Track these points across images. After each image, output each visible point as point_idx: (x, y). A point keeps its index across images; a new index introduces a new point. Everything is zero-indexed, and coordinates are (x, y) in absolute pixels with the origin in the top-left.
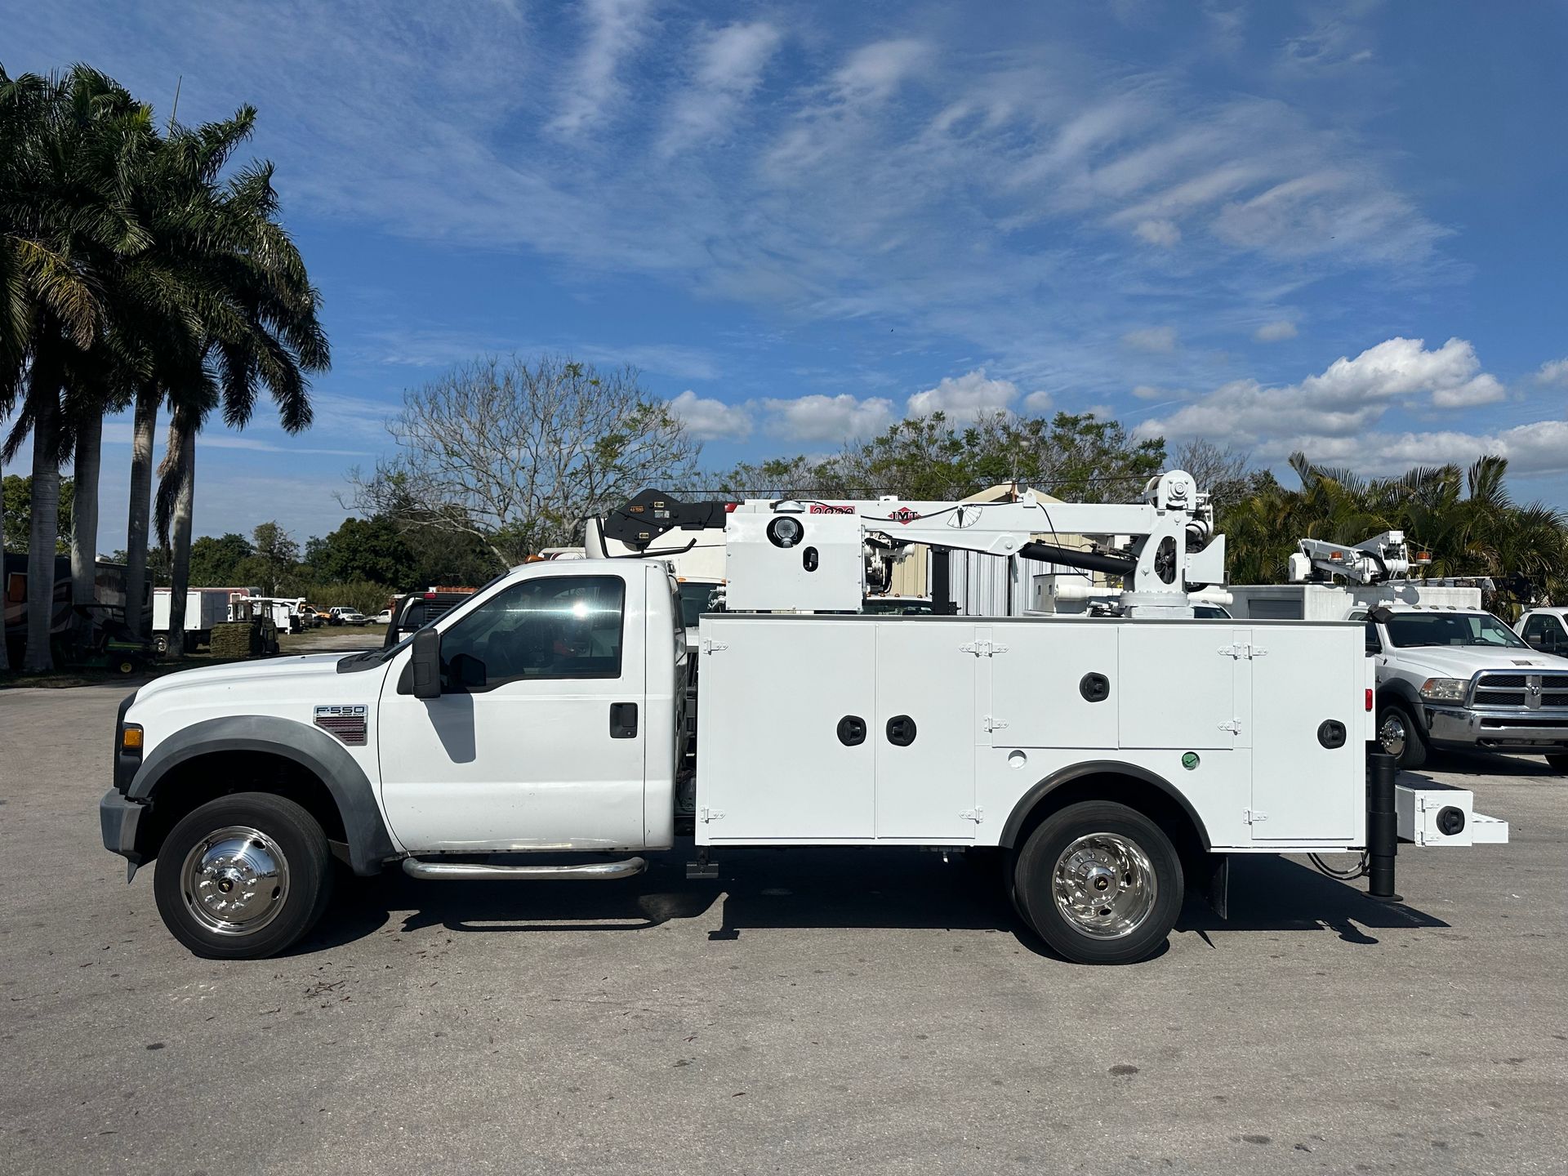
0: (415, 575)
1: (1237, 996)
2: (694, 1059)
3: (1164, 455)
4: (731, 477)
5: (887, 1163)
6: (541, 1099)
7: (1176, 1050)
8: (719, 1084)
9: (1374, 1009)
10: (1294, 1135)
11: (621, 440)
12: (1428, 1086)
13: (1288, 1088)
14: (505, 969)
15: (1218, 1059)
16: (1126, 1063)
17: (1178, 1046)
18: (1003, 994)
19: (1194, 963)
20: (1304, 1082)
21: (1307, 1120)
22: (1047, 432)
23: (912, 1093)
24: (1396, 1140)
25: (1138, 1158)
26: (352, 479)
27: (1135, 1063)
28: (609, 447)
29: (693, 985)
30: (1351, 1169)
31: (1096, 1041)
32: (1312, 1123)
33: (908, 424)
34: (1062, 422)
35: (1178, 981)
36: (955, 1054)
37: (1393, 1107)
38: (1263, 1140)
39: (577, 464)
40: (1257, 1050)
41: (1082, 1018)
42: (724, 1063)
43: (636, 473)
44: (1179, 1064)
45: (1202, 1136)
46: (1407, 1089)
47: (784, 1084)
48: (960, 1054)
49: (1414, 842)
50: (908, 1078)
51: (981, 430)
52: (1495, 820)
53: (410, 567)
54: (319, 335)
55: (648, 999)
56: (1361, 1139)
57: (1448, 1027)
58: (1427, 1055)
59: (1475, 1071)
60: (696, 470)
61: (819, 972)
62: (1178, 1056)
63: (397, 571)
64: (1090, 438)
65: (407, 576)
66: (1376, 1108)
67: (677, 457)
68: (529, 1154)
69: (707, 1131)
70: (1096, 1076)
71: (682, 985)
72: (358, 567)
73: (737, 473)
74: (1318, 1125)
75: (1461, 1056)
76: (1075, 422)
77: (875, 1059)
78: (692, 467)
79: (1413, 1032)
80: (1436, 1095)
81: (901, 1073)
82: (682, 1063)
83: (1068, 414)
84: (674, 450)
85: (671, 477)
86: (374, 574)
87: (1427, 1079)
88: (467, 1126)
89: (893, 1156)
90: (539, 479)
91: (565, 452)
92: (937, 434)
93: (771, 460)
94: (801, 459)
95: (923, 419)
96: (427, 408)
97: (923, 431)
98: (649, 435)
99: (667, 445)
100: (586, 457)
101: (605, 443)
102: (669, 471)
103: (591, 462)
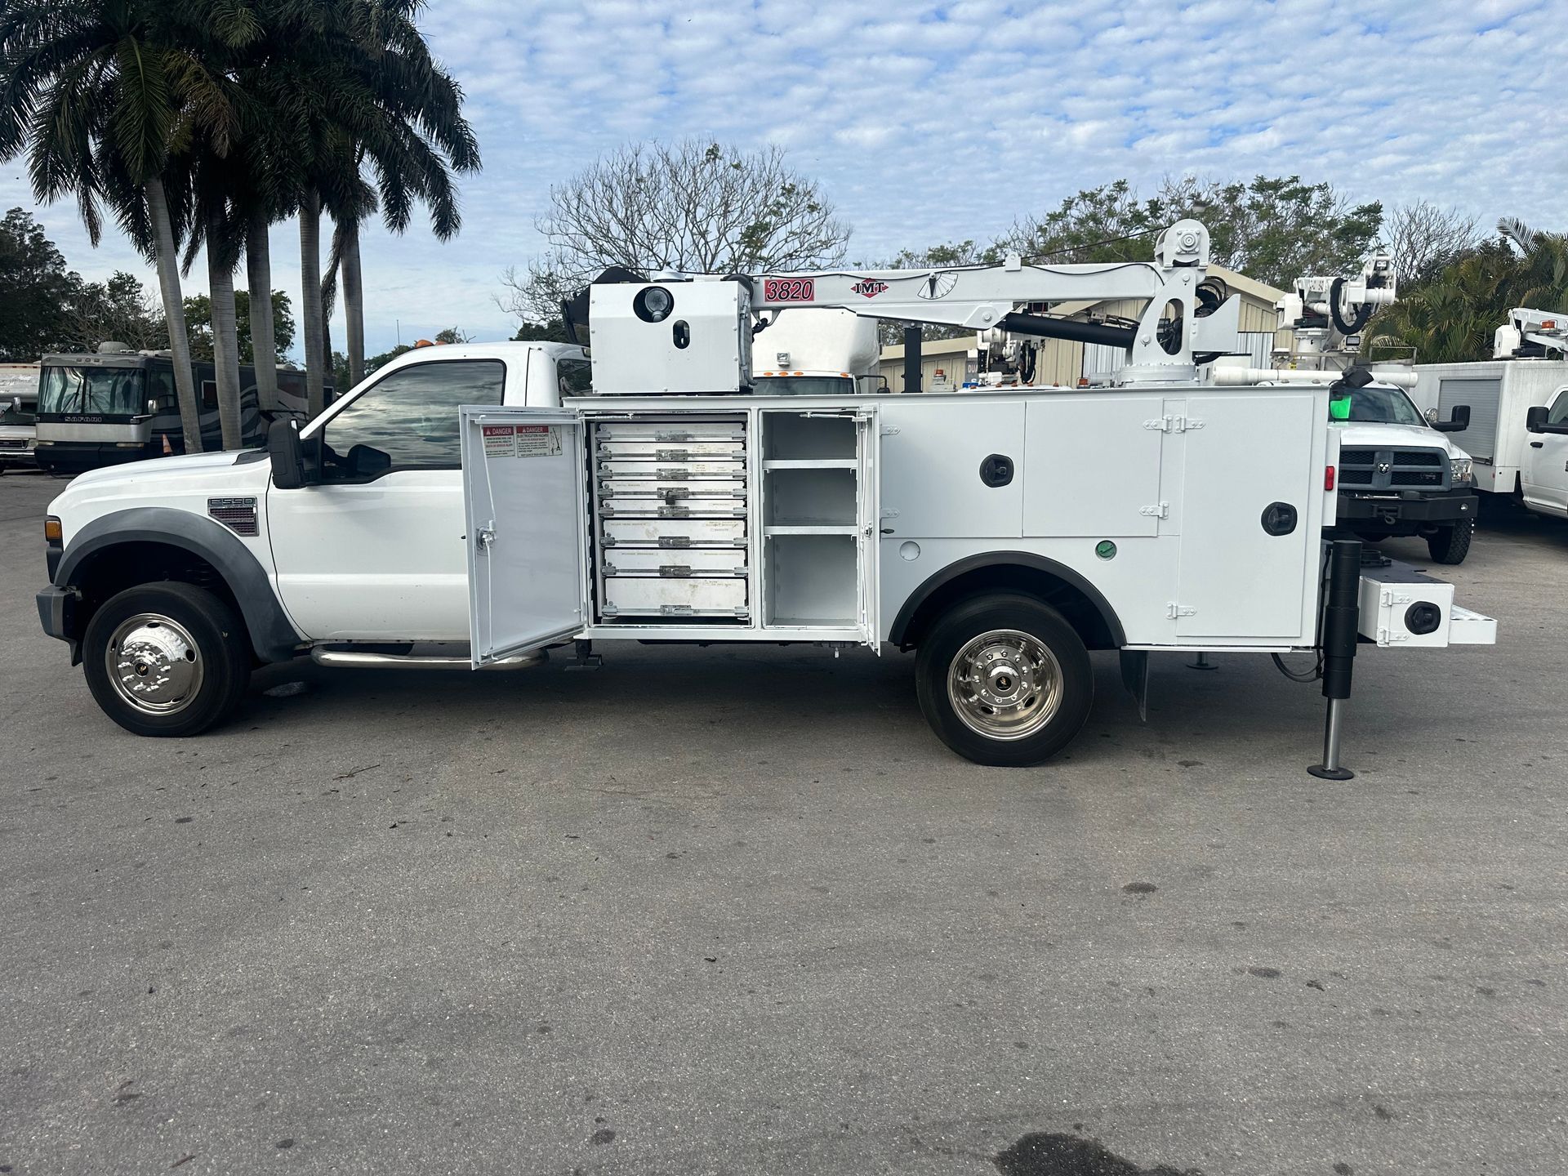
1: (1304, 813)
2: (685, 852)
3: (1380, 221)
5: (838, 972)
6: (516, 887)
7: (1209, 869)
8: (701, 879)
9: (1463, 835)
10: (1311, 970)
11: (764, 227)
12: (1497, 923)
13: (1324, 917)
14: (540, 757)
15: (1255, 881)
16: (1146, 881)
17: (1213, 865)
18: (1036, 800)
19: (1267, 775)
20: (1346, 911)
21: (1333, 954)
22: (1244, 201)
23: (894, 899)
24: (1434, 983)
25: (1117, 985)
27: (1155, 882)
28: (755, 235)
29: (715, 779)
30: (1365, 1013)
31: (1120, 855)
32: (1339, 958)
33: (1084, 196)
34: (1261, 186)
35: (1241, 794)
36: (958, 860)
37: (1445, 945)
38: (1271, 974)
40: (1304, 873)
41: (1113, 829)
42: (713, 859)
44: (1206, 885)
45: (1204, 964)
46: (1470, 927)
47: (766, 882)
48: (963, 860)
49: (1376, 642)
50: (896, 882)
51: (1166, 198)
52: (1481, 617)
54: (468, 134)
55: (664, 791)
56: (1391, 979)
57: (1548, 859)
58: (1509, 888)
59: (1562, 910)
61: (849, 770)
62: (1209, 876)
64: (1293, 204)
66: (1422, 946)
68: (480, 942)
69: (667, 928)
70: (1106, 893)
71: (704, 778)
73: (899, 261)
74: (1344, 961)
75: (1551, 892)
76: (1276, 186)
77: (870, 860)
79: (1501, 861)
80: (1503, 935)
81: (891, 878)
82: (671, 856)
83: (1269, 177)
84: (823, 237)
87: (1498, 917)
88: (433, 911)
89: (848, 965)
91: (712, 245)
92: (1117, 206)
93: (936, 245)
94: (968, 243)
95: (1101, 190)
96: (574, 203)
97: (1101, 203)
98: (796, 225)
99: (815, 231)
100: (732, 250)
101: (750, 232)
102: (818, 261)
103: (736, 254)
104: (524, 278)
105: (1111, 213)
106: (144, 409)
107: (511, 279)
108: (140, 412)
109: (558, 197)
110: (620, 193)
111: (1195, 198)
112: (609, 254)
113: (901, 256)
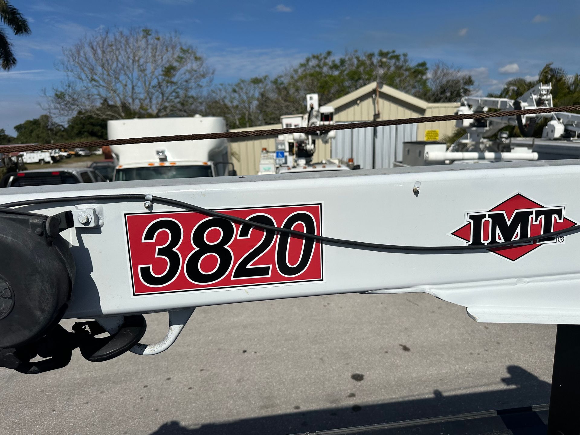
3: (427, 69)
4: (236, 86)
11: (174, 68)
22: (375, 60)
26: (43, 95)
28: (169, 71)
33: (314, 57)
34: (382, 54)
39: (155, 82)
43: (185, 85)
51: (347, 59)
64: (393, 61)
67: (203, 76)
72: (86, 131)
73: (239, 84)
76: (387, 53)
83: (385, 50)
84: (202, 73)
85: (203, 86)
86: (93, 134)
90: (136, 90)
91: (149, 76)
92: (327, 61)
93: (254, 76)
94: (266, 76)
95: (321, 55)
96: (76, 56)
97: (321, 60)
98: (188, 66)
99: (198, 70)
100: (158, 79)
101: (166, 70)
102: (201, 84)
103: (161, 81)
104: (51, 94)
105: (325, 64)
107: (45, 94)
109: (66, 53)
110: (99, 51)
111: (358, 58)
112: (96, 81)
113: (240, 81)
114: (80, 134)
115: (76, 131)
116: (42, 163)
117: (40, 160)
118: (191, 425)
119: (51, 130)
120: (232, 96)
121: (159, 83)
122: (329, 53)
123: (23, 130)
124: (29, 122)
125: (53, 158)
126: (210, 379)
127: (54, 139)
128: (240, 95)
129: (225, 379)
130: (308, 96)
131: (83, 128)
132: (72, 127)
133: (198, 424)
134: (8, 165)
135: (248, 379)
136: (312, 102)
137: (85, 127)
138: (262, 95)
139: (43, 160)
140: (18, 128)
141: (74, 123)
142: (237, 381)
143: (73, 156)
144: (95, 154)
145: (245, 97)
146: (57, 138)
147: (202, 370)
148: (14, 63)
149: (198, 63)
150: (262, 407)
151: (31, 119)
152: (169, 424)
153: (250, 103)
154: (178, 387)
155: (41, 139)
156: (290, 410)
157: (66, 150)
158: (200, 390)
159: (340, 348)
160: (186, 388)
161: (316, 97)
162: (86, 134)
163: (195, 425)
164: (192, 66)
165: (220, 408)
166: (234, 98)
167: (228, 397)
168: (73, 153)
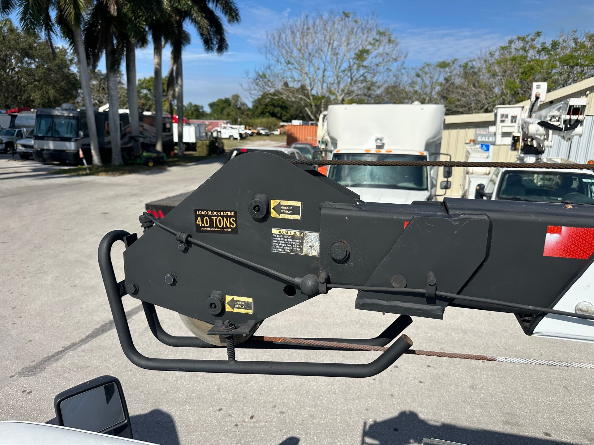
0: (288, 115)
4: (420, 70)
11: (367, 52)
28: (361, 55)
33: (519, 38)
39: (345, 66)
43: (374, 69)
51: (561, 40)
53: (286, 112)
60: (405, 66)
63: (281, 114)
65: (285, 115)
67: (395, 60)
72: (267, 112)
73: (424, 67)
78: (402, 65)
84: (394, 56)
85: (391, 70)
86: (273, 115)
90: (327, 74)
91: (340, 60)
92: (535, 43)
93: (441, 60)
94: (456, 60)
95: (528, 36)
96: (277, 39)
97: (527, 43)
98: (381, 49)
99: (390, 53)
100: (349, 62)
101: (359, 53)
102: (390, 68)
103: (352, 64)
104: (253, 75)
105: (532, 47)
106: (78, 135)
107: (247, 75)
108: (75, 136)
109: (269, 37)
110: (298, 35)
111: (575, 40)
112: (292, 64)
113: (424, 65)
114: (263, 114)
115: (259, 111)
116: (232, 138)
117: (230, 136)
118: (431, 420)
119: (240, 109)
120: (414, 80)
121: (350, 67)
122: (538, 34)
123: (215, 108)
124: (221, 101)
125: (241, 135)
126: (440, 378)
127: (240, 117)
128: (423, 79)
129: (456, 382)
130: (535, 84)
131: (266, 109)
132: (256, 107)
133: (438, 422)
134: (210, 138)
135: (481, 388)
136: (539, 91)
137: (268, 107)
138: (447, 80)
139: (233, 136)
140: (211, 105)
141: (258, 102)
142: (470, 387)
143: (255, 134)
144: (273, 134)
145: (428, 82)
146: (244, 116)
147: (428, 366)
148: (226, 49)
149: (391, 45)
150: (505, 423)
151: (223, 98)
152: (408, 413)
153: (433, 88)
154: (408, 378)
155: (230, 117)
156: (540, 435)
157: (250, 128)
158: (431, 386)
159: (586, 380)
160: (417, 381)
161: (544, 85)
162: (267, 114)
163: (435, 421)
164: (384, 49)
165: (458, 411)
166: (416, 83)
167: (464, 402)
168: (256, 131)
